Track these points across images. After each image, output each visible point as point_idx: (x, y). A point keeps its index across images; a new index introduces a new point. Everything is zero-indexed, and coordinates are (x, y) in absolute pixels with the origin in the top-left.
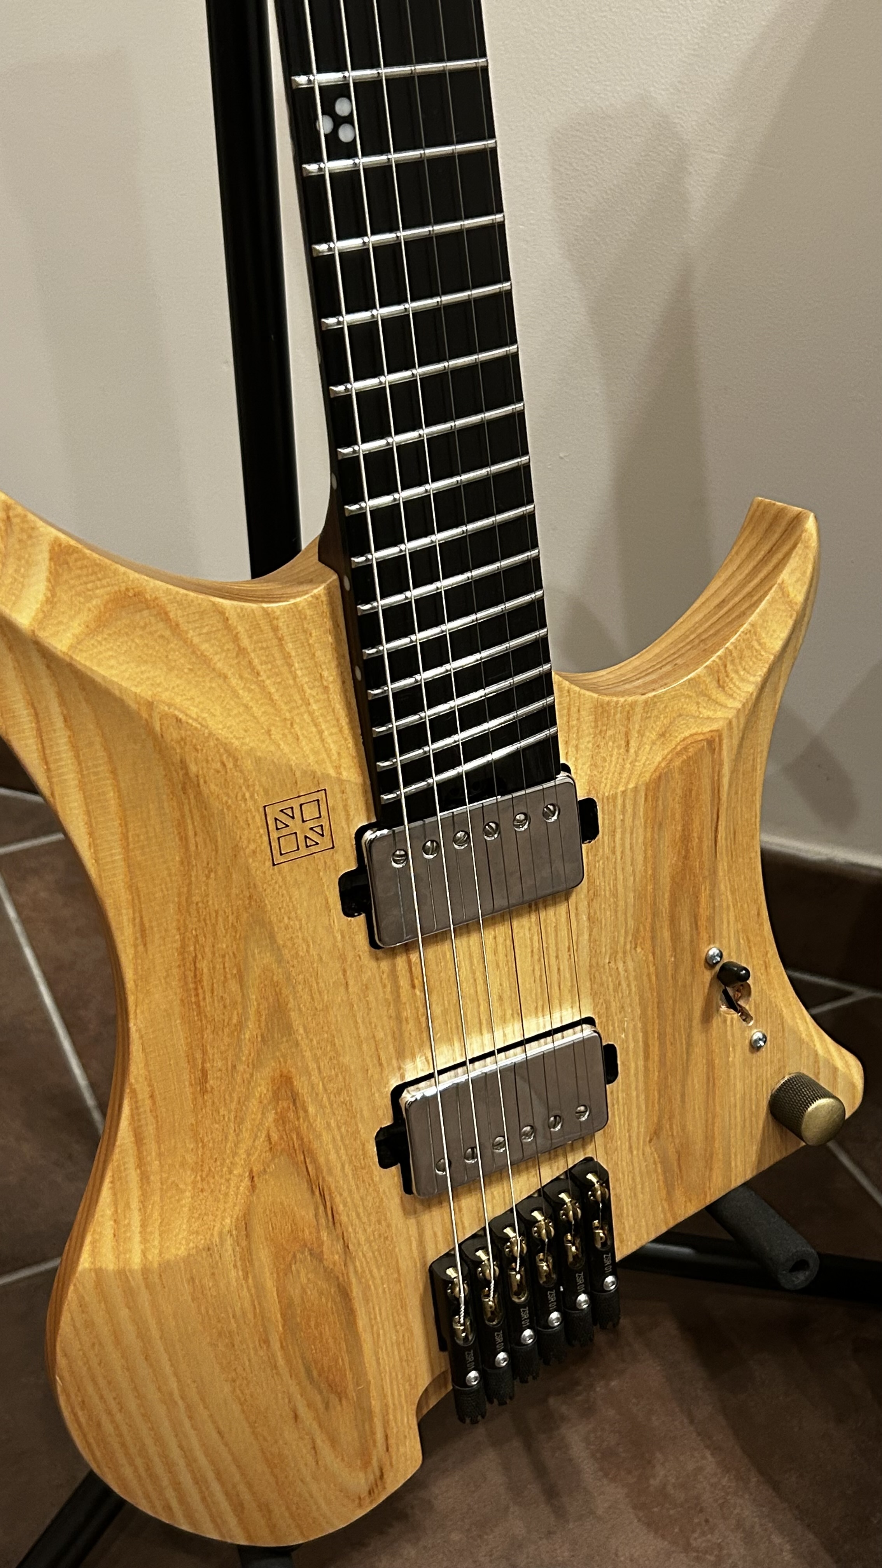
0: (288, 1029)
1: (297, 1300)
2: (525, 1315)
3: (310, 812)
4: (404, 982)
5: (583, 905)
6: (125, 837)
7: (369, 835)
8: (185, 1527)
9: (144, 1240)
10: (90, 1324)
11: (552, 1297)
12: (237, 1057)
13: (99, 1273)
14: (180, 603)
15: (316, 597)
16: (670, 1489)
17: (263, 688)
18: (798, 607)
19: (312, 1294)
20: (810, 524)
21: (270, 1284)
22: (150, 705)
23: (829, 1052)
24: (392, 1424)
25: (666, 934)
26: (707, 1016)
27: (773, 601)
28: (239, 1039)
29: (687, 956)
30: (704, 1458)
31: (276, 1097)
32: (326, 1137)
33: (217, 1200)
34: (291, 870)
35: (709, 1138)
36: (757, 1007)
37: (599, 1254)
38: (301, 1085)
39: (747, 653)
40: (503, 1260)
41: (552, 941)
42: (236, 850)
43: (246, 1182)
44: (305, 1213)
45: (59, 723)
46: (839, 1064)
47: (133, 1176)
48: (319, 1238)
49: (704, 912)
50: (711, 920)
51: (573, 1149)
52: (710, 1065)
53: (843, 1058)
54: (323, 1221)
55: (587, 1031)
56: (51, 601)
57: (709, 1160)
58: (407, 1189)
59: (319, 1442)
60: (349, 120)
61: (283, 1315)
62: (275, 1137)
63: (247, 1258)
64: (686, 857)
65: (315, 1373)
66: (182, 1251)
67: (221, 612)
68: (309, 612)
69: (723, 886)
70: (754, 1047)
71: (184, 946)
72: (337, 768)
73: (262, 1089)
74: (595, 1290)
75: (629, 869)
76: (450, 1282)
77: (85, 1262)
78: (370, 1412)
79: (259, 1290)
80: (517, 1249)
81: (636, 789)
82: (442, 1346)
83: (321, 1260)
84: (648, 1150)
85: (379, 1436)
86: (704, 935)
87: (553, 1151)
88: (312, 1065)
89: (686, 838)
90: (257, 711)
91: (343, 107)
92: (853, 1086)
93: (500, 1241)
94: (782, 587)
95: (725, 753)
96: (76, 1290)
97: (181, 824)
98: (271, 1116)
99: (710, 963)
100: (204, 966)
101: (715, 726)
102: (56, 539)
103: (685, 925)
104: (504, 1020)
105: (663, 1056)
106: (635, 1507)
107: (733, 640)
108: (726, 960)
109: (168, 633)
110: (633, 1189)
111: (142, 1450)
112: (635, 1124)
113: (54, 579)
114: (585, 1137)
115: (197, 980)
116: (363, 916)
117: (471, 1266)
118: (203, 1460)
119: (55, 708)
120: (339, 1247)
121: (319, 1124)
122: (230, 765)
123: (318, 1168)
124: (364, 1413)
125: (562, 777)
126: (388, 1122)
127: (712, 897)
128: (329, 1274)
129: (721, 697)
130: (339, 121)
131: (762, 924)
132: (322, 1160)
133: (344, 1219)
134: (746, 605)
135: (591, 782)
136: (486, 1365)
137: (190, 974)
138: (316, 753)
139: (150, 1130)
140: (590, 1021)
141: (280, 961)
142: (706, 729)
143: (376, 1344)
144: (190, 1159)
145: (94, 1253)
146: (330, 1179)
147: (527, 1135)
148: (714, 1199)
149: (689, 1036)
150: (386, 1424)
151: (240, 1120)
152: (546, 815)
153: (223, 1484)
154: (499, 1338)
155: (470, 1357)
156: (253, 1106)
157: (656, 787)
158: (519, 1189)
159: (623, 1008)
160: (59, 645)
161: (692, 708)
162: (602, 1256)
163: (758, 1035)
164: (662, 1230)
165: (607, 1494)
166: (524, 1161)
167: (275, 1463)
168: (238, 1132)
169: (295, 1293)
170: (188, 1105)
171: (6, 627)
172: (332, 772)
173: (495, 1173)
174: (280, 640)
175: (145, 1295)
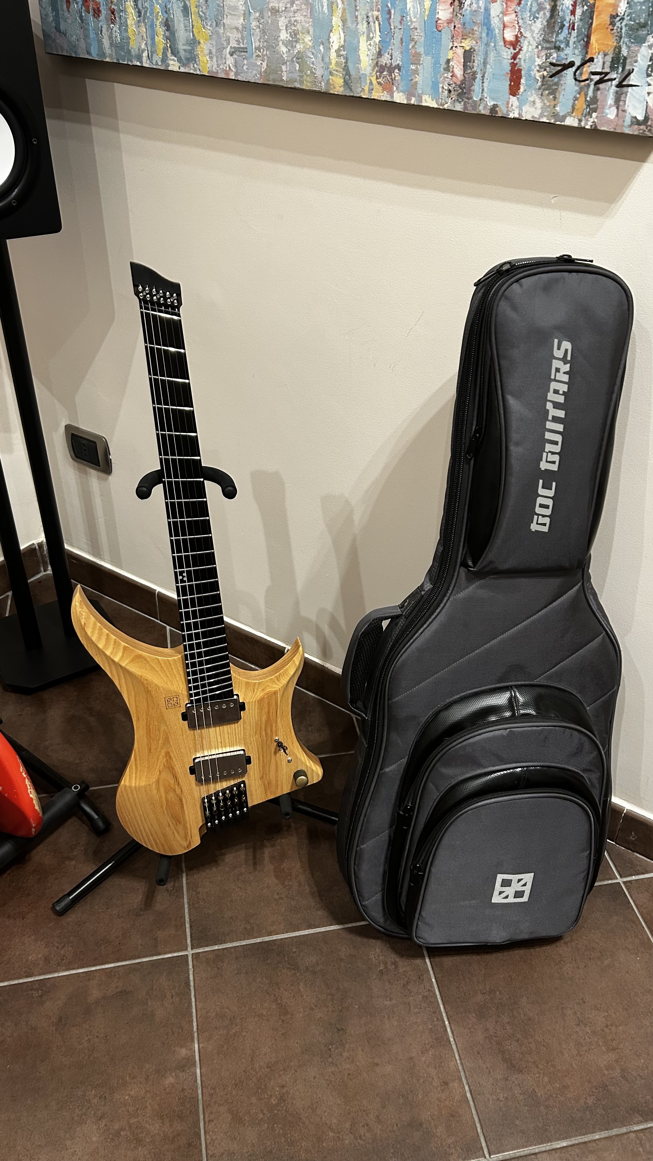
0: (169, 742)
1: (170, 800)
2: (223, 813)
3: (175, 699)
4: (196, 736)
5: (242, 725)
6: (135, 700)
7: (188, 705)
8: (146, 846)
9: (136, 780)
10: (123, 796)
11: (230, 810)
12: (158, 746)
13: (125, 786)
15: (180, 657)
16: (285, 869)
17: (166, 674)
18: (297, 666)
20: (300, 649)
21: (163, 795)
22: (141, 676)
23: (311, 765)
25: (264, 733)
26: (275, 753)
27: (292, 664)
28: (158, 743)
29: (269, 738)
31: (166, 755)
32: (177, 766)
33: (152, 775)
34: (171, 711)
35: (277, 781)
36: (289, 752)
38: (172, 754)
39: (285, 675)
40: (218, 800)
41: (234, 731)
42: (158, 705)
43: (159, 772)
44: (172, 781)
45: (123, 678)
46: (314, 768)
47: (134, 769)
48: (175, 787)
49: (274, 729)
50: (276, 732)
51: (239, 778)
52: (277, 764)
53: (315, 767)
54: (176, 784)
55: (242, 752)
56: (122, 656)
57: (277, 786)
58: (197, 780)
59: (175, 833)
60: (185, 576)
61: (166, 803)
62: (165, 764)
63: (158, 789)
64: (269, 717)
65: (174, 816)
66: (144, 785)
67: (158, 659)
68: (177, 660)
69: (280, 722)
70: (289, 761)
71: (147, 722)
72: (182, 691)
73: (163, 754)
74: (242, 811)
75: (254, 718)
76: (206, 803)
77: (122, 783)
78: (187, 828)
79: (160, 796)
80: (221, 798)
81: (255, 701)
82: (204, 817)
83: (175, 792)
84: (259, 781)
85: (189, 834)
86: (274, 734)
87: (234, 777)
88: (174, 751)
89: (269, 712)
90: (164, 679)
91: (183, 574)
92: (319, 775)
93: (217, 796)
94: (294, 661)
95: (278, 695)
96: (120, 790)
97: (147, 699)
98: (165, 760)
99: (276, 741)
100: (151, 727)
101: (276, 689)
102: (125, 646)
103: (269, 731)
104: (222, 747)
105: (263, 760)
106: (274, 872)
107: (281, 673)
108: (281, 740)
109: (147, 664)
110: (254, 790)
111: (134, 825)
112: (256, 775)
113: (123, 653)
114: (243, 776)
115: (150, 729)
116: (187, 721)
117: (210, 800)
118: (147, 830)
119: (122, 676)
120: (180, 790)
121: (176, 763)
122: (158, 689)
124: (185, 828)
125: (235, 697)
126: (192, 765)
127: (276, 726)
129: (278, 683)
130: (183, 577)
131: (291, 734)
132: (176, 771)
133: (181, 784)
135: (244, 699)
136: (213, 823)
137: (148, 727)
138: (177, 688)
139: (138, 759)
141: (167, 728)
142: (274, 690)
143: (189, 812)
144: (147, 766)
145: (125, 781)
146: (178, 775)
147: (225, 773)
148: (278, 796)
149: (271, 756)
150: (191, 832)
151: (158, 760)
152: (231, 705)
153: (152, 837)
154: (216, 817)
155: (208, 820)
156: (161, 757)
157: (261, 701)
158: (225, 785)
159: (252, 748)
160: (123, 665)
161: (271, 685)
162: (243, 803)
163: (290, 759)
164: (264, 800)
165: (269, 867)
166: (223, 778)
167: (165, 835)
168: (157, 762)
169: (169, 798)
170: (147, 755)
171: (113, 661)
172: (180, 692)
173: (215, 780)
174: (171, 665)
175: (135, 792)
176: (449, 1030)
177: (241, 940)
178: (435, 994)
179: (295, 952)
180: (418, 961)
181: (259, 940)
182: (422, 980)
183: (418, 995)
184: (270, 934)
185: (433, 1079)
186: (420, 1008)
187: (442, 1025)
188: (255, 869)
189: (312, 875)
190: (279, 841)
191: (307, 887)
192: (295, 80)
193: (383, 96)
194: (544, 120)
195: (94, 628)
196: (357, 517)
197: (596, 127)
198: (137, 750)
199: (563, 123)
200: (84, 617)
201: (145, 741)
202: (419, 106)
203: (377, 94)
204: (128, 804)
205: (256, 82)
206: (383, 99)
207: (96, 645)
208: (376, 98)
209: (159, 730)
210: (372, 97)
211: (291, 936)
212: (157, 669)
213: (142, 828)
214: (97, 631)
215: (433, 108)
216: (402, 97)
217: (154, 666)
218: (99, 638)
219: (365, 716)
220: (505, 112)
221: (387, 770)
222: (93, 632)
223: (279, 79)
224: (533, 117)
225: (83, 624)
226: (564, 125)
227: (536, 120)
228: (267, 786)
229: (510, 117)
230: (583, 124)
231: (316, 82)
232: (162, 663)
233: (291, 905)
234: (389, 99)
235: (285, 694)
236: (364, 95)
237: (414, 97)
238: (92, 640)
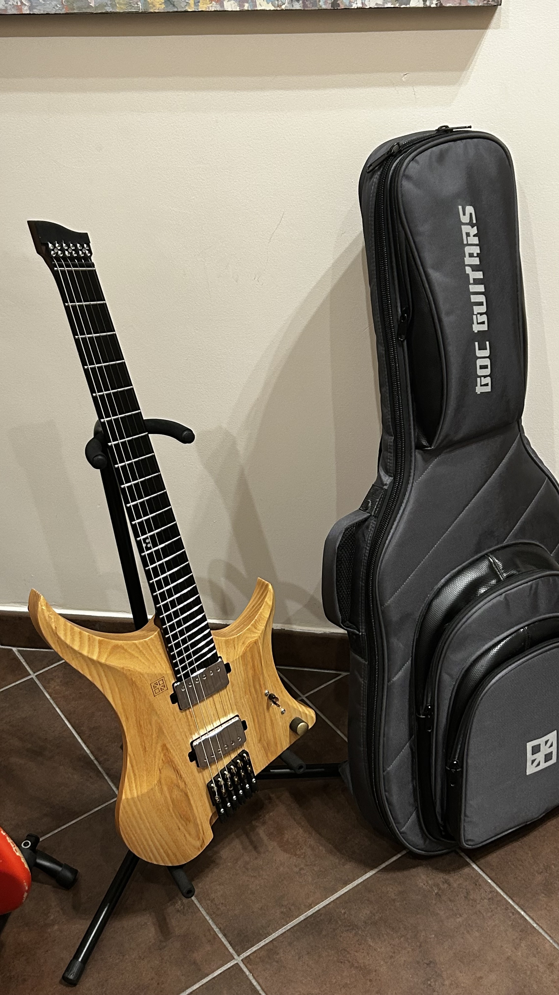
0: (163, 733)
1: (175, 799)
2: (233, 792)
3: (161, 682)
4: (189, 717)
5: (231, 689)
6: (121, 697)
7: (176, 685)
8: (155, 863)
9: (137, 790)
10: (127, 812)
11: (239, 787)
12: (152, 742)
13: (127, 799)
14: (126, 645)
15: (156, 635)
16: (289, 840)
17: (146, 658)
18: (271, 606)
19: (178, 796)
20: (270, 587)
21: (168, 796)
22: (123, 668)
23: (303, 710)
24: (204, 826)
25: (253, 690)
26: (268, 708)
27: (265, 605)
28: (152, 738)
29: (260, 695)
30: (299, 829)
31: (163, 750)
32: (176, 757)
33: (152, 777)
34: (159, 697)
35: (275, 738)
36: (280, 703)
37: (250, 774)
38: (168, 746)
39: (261, 619)
40: (225, 779)
41: (224, 698)
42: (145, 695)
43: (159, 771)
44: (174, 776)
45: (104, 676)
46: (307, 712)
47: (132, 775)
48: (178, 782)
49: (262, 683)
50: (264, 684)
51: (239, 748)
52: (271, 720)
53: (308, 710)
54: (178, 778)
55: (237, 719)
56: (100, 652)
57: (276, 744)
58: (198, 766)
59: (186, 835)
60: (149, 543)
61: (172, 803)
62: (164, 759)
63: (161, 790)
64: (255, 670)
65: (182, 817)
66: (146, 791)
67: (135, 644)
68: (154, 639)
69: (266, 675)
70: (282, 713)
71: (136, 719)
72: (166, 671)
73: (159, 748)
74: (250, 783)
75: (241, 677)
76: (213, 787)
77: (124, 797)
78: (198, 824)
79: (166, 797)
80: (228, 776)
81: (239, 658)
82: (214, 805)
83: (179, 787)
84: (259, 745)
85: (201, 831)
86: (263, 688)
87: (234, 750)
88: (170, 741)
89: (254, 666)
90: (146, 663)
91: (147, 541)
92: (312, 717)
93: (223, 775)
94: (266, 602)
95: (259, 645)
96: (123, 805)
97: (133, 692)
98: (162, 755)
99: (266, 695)
100: (142, 723)
101: (256, 638)
102: (99, 640)
103: (258, 687)
104: (215, 720)
105: (258, 721)
106: (280, 847)
107: (257, 617)
108: (270, 693)
109: (124, 652)
110: (257, 755)
111: (143, 843)
112: (254, 739)
113: (100, 648)
114: (241, 745)
115: (141, 726)
116: (177, 703)
117: (217, 782)
118: (157, 843)
119: (103, 674)
120: (183, 783)
121: (174, 754)
122: (142, 677)
123: (175, 765)
124: (196, 825)
125: (220, 660)
126: (191, 751)
127: (263, 679)
128: (182, 790)
129: (257, 631)
130: (147, 544)
131: (278, 682)
132: (176, 763)
133: (183, 776)
134: (259, 607)
135: (227, 659)
136: (225, 807)
137: (139, 726)
138: (161, 669)
139: (134, 764)
140: (237, 716)
141: (159, 717)
142: (254, 639)
143: (196, 807)
144: (145, 768)
145: (126, 795)
146: (179, 767)
147: (226, 747)
148: (280, 754)
149: (264, 714)
150: (202, 827)
151: (155, 757)
152: (218, 670)
153: (163, 849)
154: (227, 799)
155: (221, 806)
156: (158, 753)
157: (244, 656)
158: (226, 761)
159: (245, 711)
160: (103, 661)
161: (249, 635)
162: (249, 775)
163: (283, 710)
164: (267, 765)
165: (272, 845)
166: (227, 754)
167: (175, 842)
168: (155, 760)
169: (174, 796)
170: (142, 755)
171: (92, 660)
172: (165, 672)
173: (219, 758)
174: (149, 646)
175: (138, 803)
176: (527, 918)
177: (284, 925)
178: (497, 892)
179: (345, 913)
180: (466, 870)
181: (302, 918)
182: (480, 885)
183: (483, 900)
184: (310, 907)
185: (538, 966)
186: (492, 911)
187: (519, 916)
188: (259, 853)
189: (320, 834)
190: (267, 816)
191: (321, 848)
192: (105, 4)
193: (212, 6)
194: (389, 5)
195: (65, 630)
196: (241, 447)
197: (441, 4)
198: (132, 755)
199: (408, 6)
200: (53, 620)
201: (138, 740)
202: (254, 10)
203: (205, 6)
204: (133, 820)
205: (57, 12)
206: (213, 10)
207: (72, 648)
208: (204, 9)
209: (151, 724)
210: (200, 10)
211: (332, 900)
212: (136, 655)
213: (151, 843)
214: (69, 633)
215: (270, 10)
216: (233, 5)
217: (133, 652)
218: (73, 640)
219: (358, 633)
220: (347, 3)
221: (395, 679)
222: (65, 635)
223: (86, 7)
224: (377, 4)
225: (54, 628)
226: (410, 8)
227: (380, 7)
228: (266, 749)
229: (353, 7)
230: (428, 4)
231: (131, 3)
232: (140, 646)
233: (315, 871)
234: (219, 8)
235: (265, 640)
236: (189, 8)
237: (247, 2)
238: (66, 644)
